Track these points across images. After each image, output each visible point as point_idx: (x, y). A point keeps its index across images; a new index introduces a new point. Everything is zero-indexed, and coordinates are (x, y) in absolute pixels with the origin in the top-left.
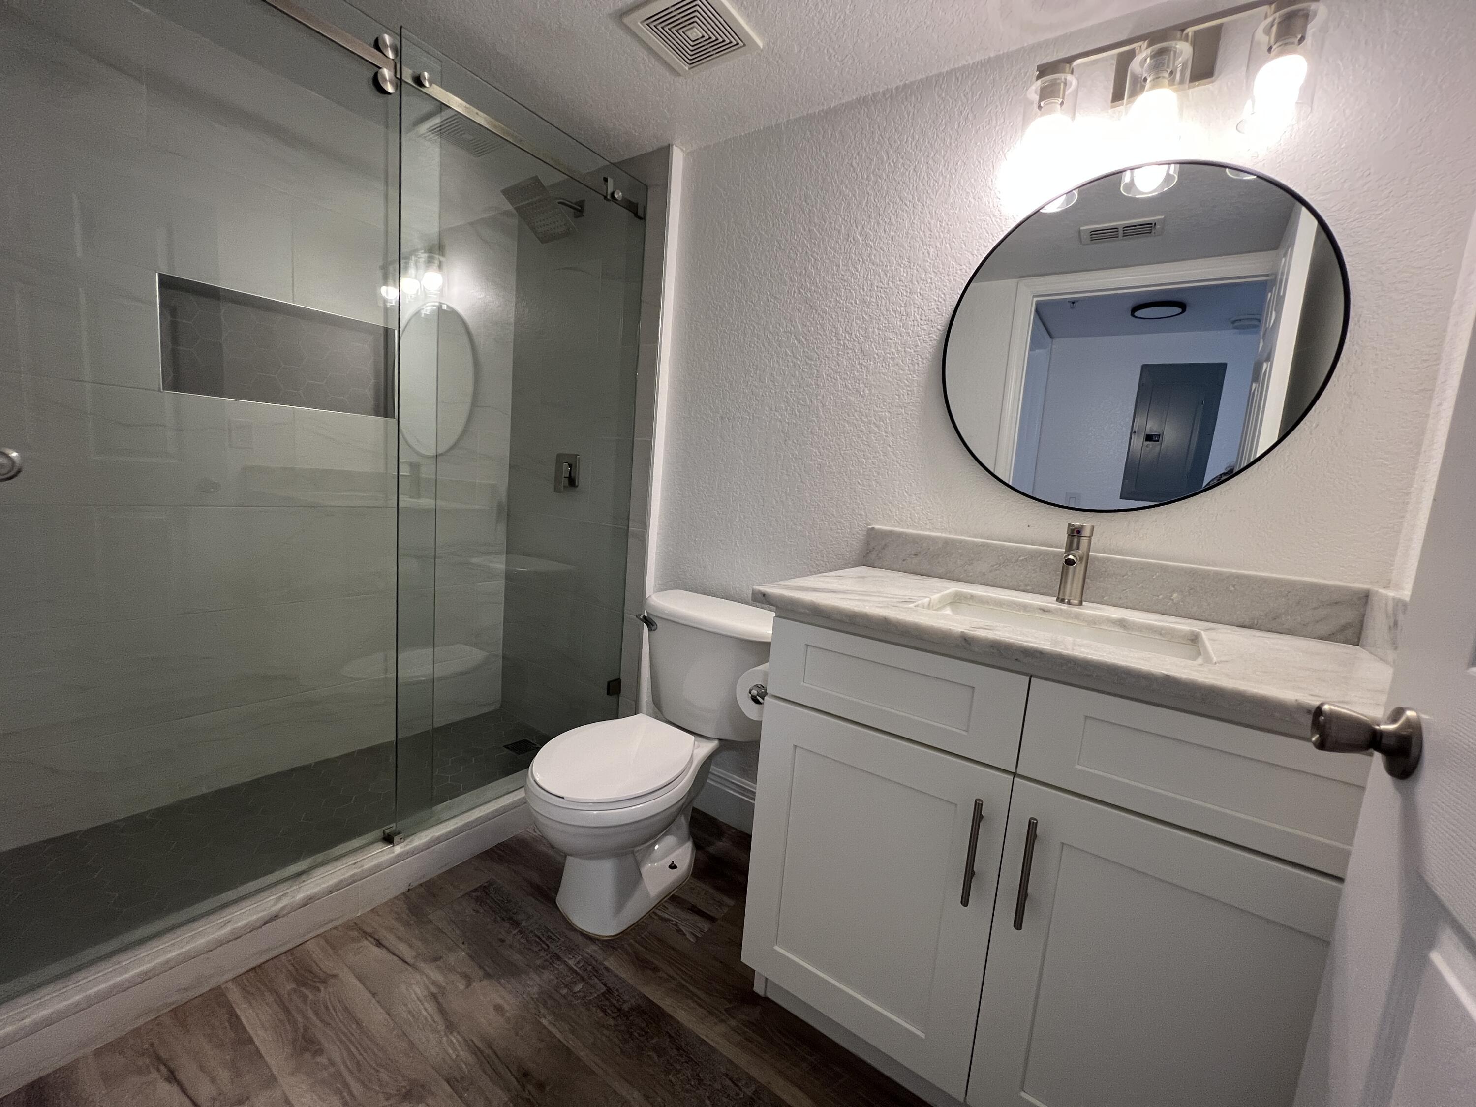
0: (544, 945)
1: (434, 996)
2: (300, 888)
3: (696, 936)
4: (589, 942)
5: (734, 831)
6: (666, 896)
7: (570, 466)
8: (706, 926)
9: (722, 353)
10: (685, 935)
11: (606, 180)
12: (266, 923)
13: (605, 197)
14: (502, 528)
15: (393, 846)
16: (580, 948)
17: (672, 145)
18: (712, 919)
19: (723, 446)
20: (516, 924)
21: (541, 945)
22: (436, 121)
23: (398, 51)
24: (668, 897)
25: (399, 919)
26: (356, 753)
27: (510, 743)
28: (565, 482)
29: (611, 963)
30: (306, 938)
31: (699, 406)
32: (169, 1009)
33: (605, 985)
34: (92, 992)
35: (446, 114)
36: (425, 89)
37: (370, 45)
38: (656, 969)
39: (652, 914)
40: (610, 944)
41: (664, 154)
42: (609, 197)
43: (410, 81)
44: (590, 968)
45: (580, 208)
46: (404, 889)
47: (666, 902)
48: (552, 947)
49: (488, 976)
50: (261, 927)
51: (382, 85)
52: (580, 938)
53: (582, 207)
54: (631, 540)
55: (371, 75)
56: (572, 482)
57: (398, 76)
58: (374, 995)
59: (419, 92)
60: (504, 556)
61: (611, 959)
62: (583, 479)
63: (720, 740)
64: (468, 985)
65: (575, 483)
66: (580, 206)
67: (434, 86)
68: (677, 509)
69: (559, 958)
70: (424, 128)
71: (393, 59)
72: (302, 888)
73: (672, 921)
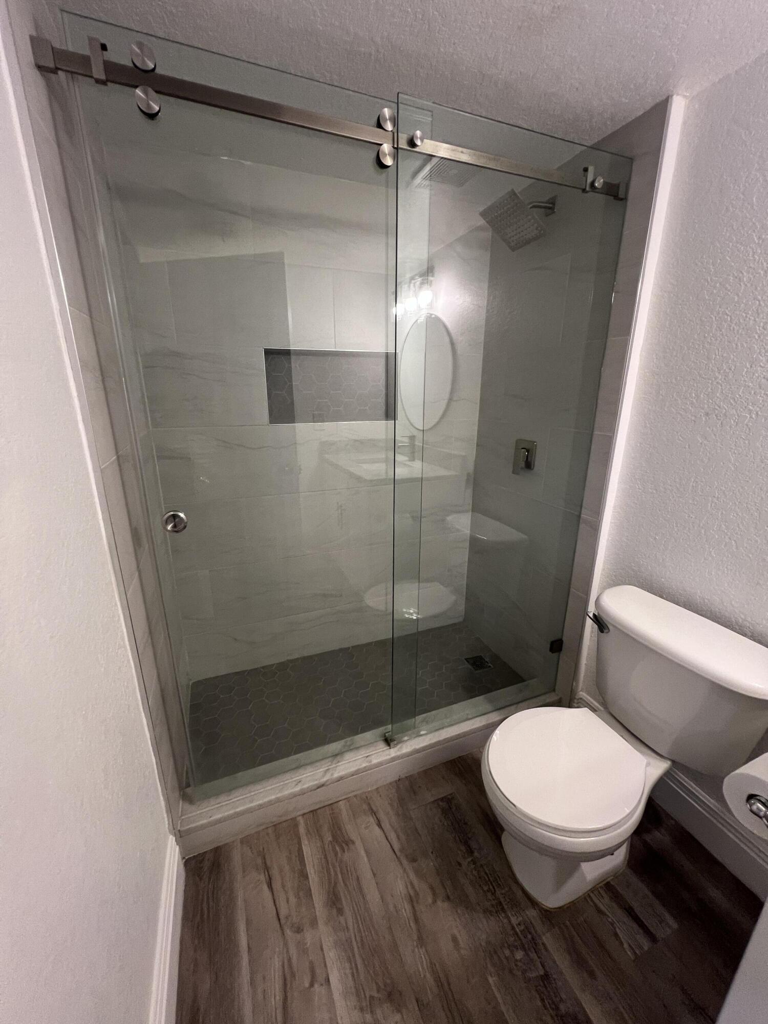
0: (491, 887)
1: (411, 900)
2: (337, 766)
3: (635, 953)
4: (529, 904)
5: (673, 822)
6: (602, 882)
7: (528, 451)
8: (646, 944)
9: (716, 340)
10: (622, 943)
11: (586, 170)
12: (318, 788)
13: (584, 190)
14: (469, 492)
15: (390, 748)
16: (522, 906)
17: (672, 96)
18: (652, 938)
19: (705, 445)
20: (470, 852)
21: (489, 886)
22: (427, 168)
23: (395, 121)
24: (603, 883)
25: (391, 805)
26: (373, 644)
27: (470, 657)
28: (523, 464)
29: (548, 939)
30: (340, 799)
31: (675, 400)
32: (272, 824)
33: (543, 966)
34: (238, 810)
35: (434, 161)
36: (418, 148)
37: (374, 126)
38: (592, 974)
39: (586, 898)
40: (549, 915)
41: (660, 112)
42: (588, 189)
43: (406, 147)
44: (529, 936)
45: (551, 205)
46: (397, 778)
47: (600, 887)
48: (498, 892)
49: (448, 898)
50: (315, 790)
51: (383, 161)
52: (521, 892)
53: (554, 204)
54: (582, 526)
55: (374, 155)
56: (529, 465)
57: (396, 146)
58: (374, 875)
59: (413, 153)
60: (471, 513)
61: (548, 935)
62: (540, 462)
63: (673, 762)
64: (435, 902)
65: (531, 466)
66: (552, 203)
67: (425, 141)
68: (636, 504)
69: (503, 910)
70: (419, 179)
71: (391, 131)
72: (338, 767)
73: (609, 917)
